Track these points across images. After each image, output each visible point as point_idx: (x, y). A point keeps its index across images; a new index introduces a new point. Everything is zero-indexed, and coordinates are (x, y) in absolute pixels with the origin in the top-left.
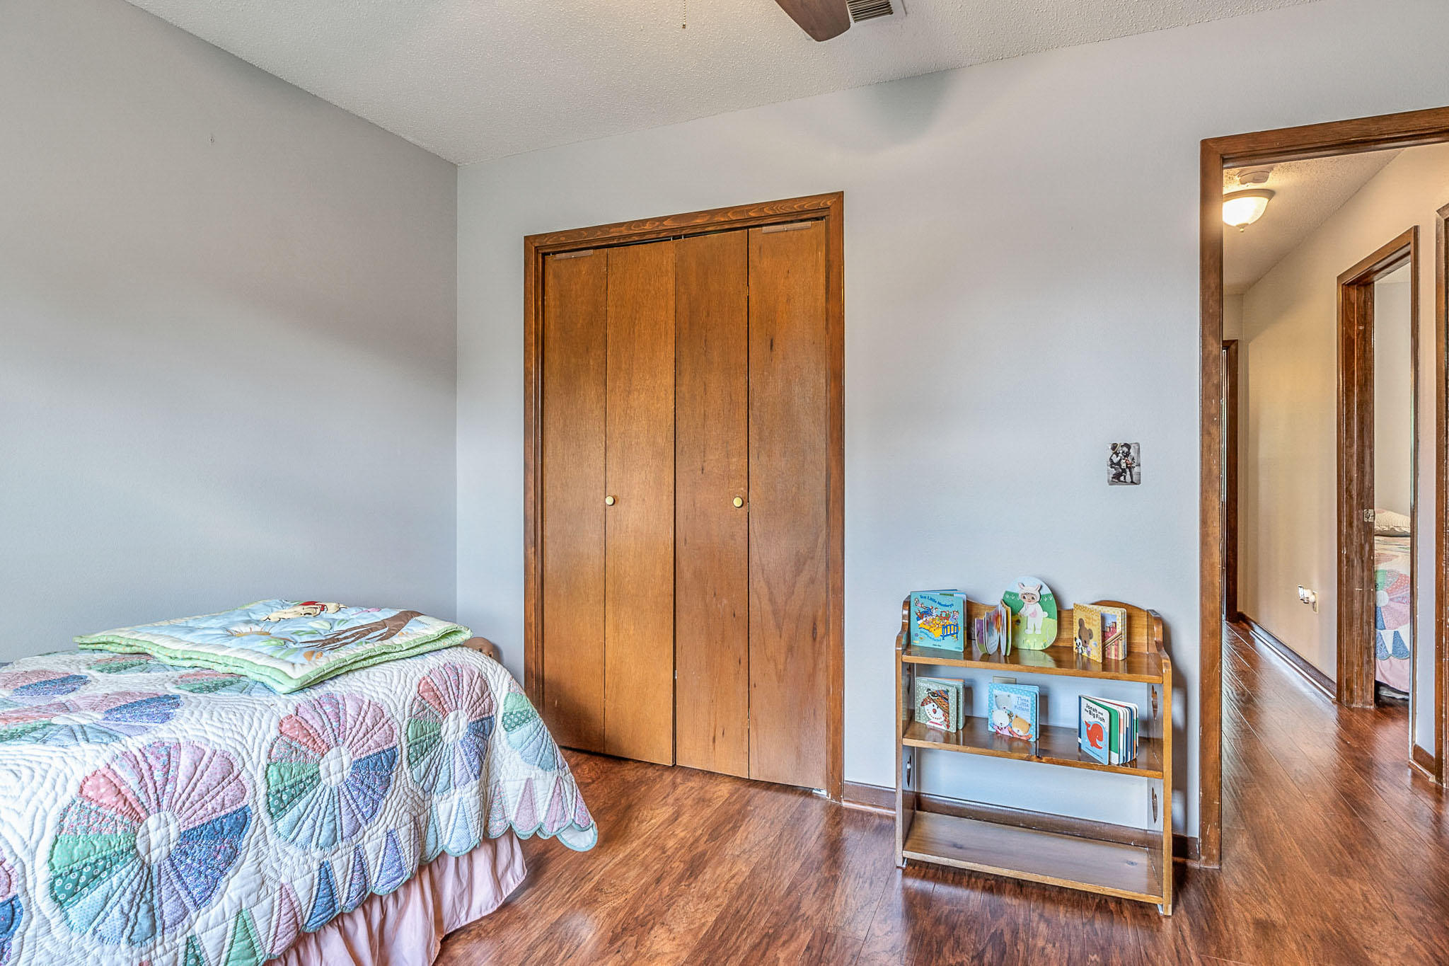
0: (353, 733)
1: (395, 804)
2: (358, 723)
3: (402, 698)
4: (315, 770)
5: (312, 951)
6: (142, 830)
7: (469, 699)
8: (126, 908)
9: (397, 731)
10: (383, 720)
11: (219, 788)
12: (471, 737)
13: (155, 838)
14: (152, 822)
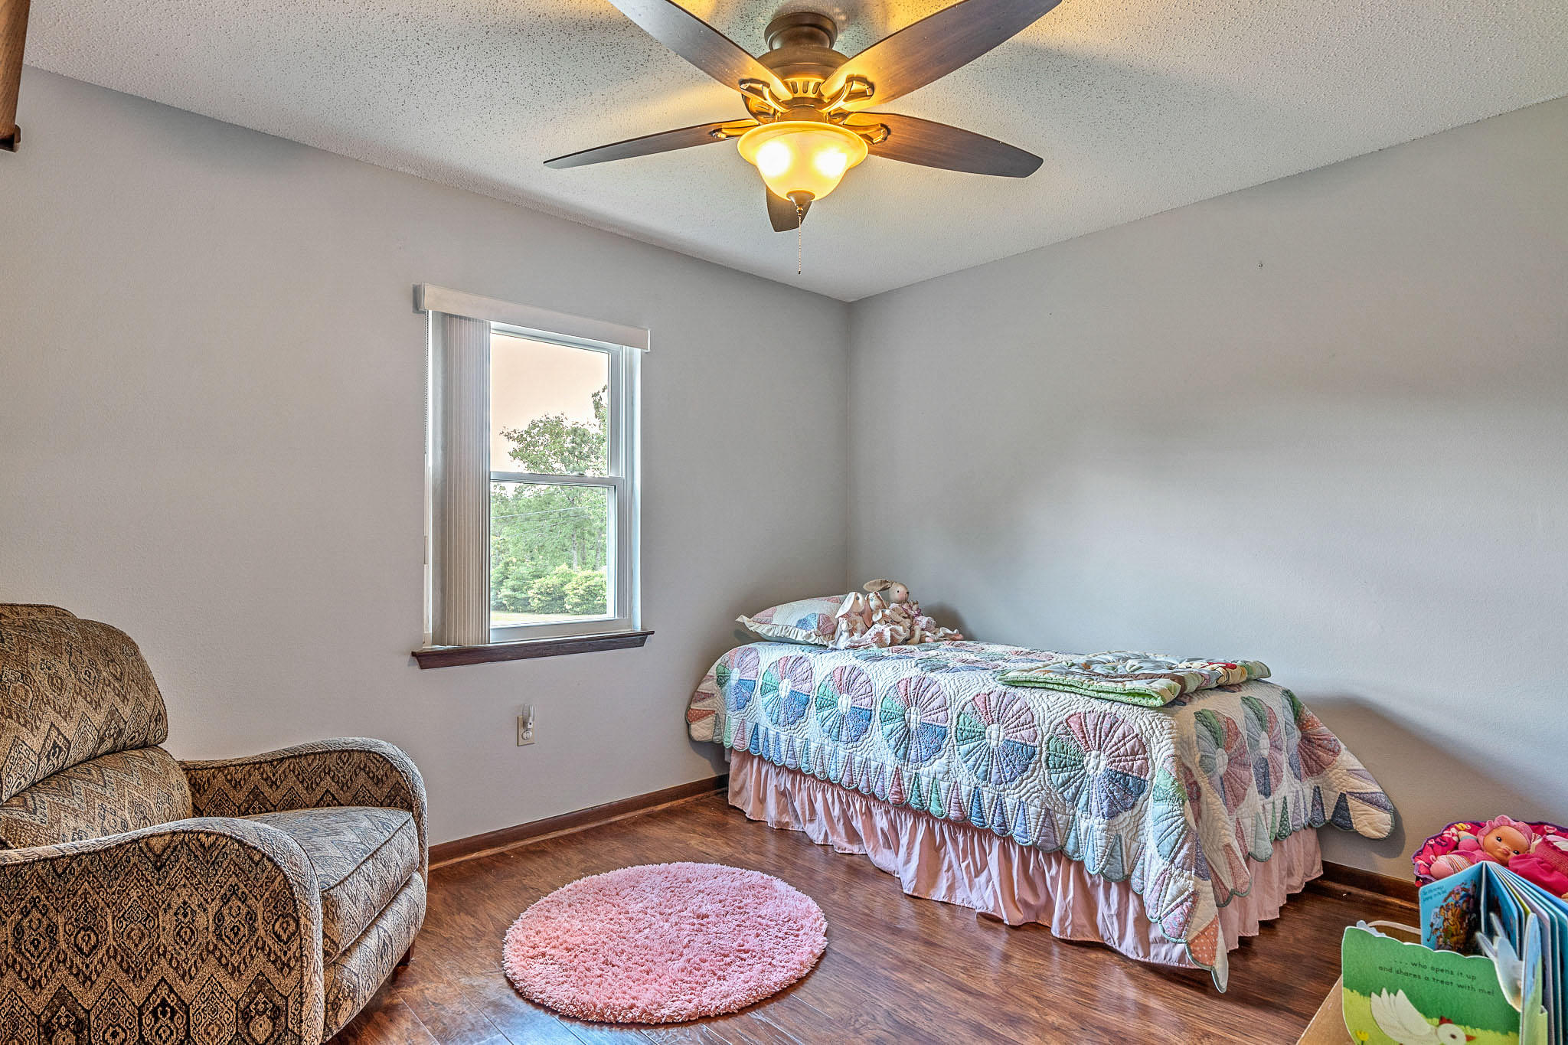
0: (1010, 722)
1: (1028, 786)
2: (1015, 717)
3: (1052, 718)
4: (983, 730)
5: (995, 846)
6: (908, 711)
7: (1114, 749)
8: (897, 740)
9: (1039, 737)
10: (1031, 724)
11: (937, 710)
12: (1106, 780)
13: (913, 717)
14: (913, 709)
